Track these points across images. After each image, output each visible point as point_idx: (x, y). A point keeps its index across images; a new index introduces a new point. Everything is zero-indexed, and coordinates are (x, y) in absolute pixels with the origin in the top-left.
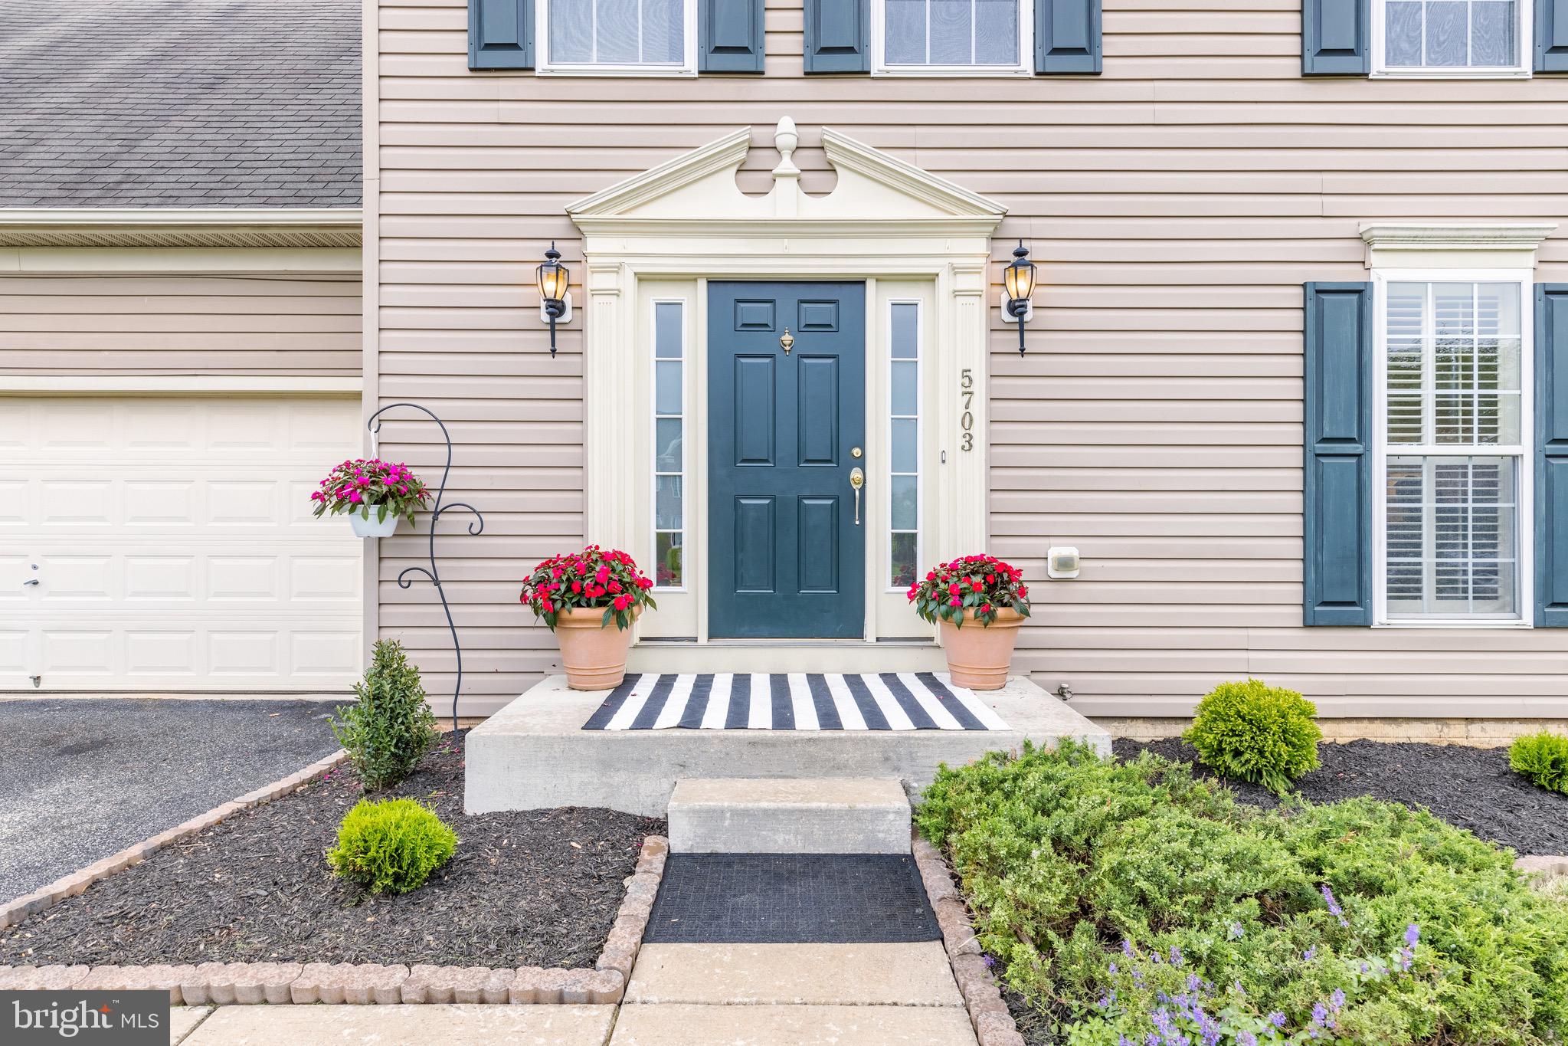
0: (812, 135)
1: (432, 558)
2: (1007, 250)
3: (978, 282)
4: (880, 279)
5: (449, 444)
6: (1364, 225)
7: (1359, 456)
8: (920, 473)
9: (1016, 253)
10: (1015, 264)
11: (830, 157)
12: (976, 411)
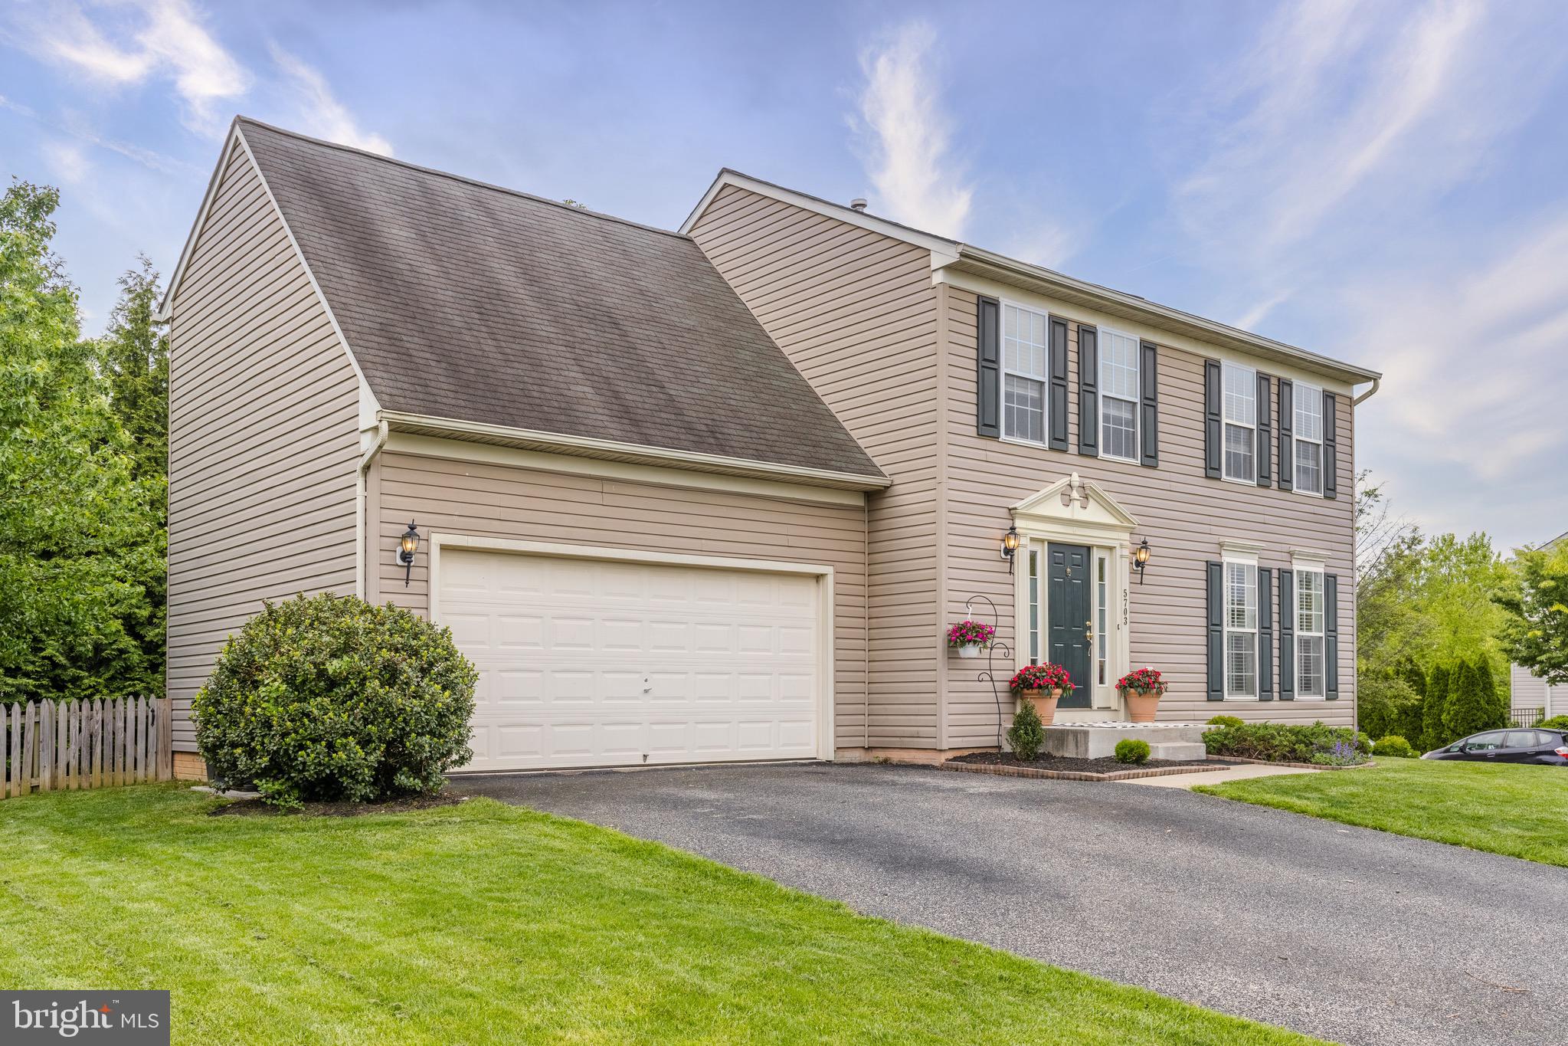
0: (1083, 481)
1: (991, 669)
2: (1139, 540)
3: (1126, 552)
4: (1099, 547)
5: (997, 616)
6: (1222, 539)
7: (1221, 632)
8: (1107, 634)
9: (1143, 543)
10: (1142, 547)
11: (1088, 492)
12: (1128, 607)
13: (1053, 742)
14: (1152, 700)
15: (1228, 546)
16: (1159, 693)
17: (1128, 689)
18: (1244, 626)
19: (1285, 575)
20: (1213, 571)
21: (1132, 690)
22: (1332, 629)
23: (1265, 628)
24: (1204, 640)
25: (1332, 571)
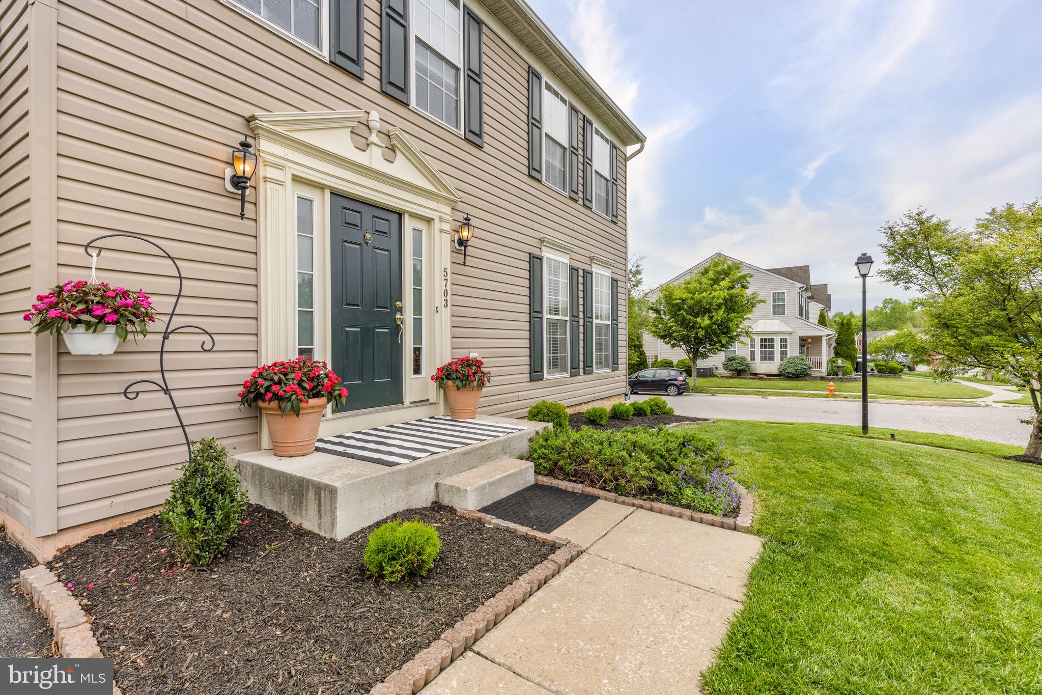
0: (387, 128)
1: (162, 371)
2: (461, 217)
3: (447, 227)
5: (181, 278)
6: (542, 235)
7: (541, 318)
8: (424, 317)
9: (466, 219)
10: (465, 224)
11: (394, 142)
12: (448, 288)
13: (289, 496)
14: (473, 393)
15: (548, 242)
16: (481, 384)
17: (445, 381)
18: (558, 314)
19: (587, 274)
20: (535, 262)
21: (450, 383)
22: (615, 318)
23: (574, 316)
24: (526, 326)
25: (616, 276)
